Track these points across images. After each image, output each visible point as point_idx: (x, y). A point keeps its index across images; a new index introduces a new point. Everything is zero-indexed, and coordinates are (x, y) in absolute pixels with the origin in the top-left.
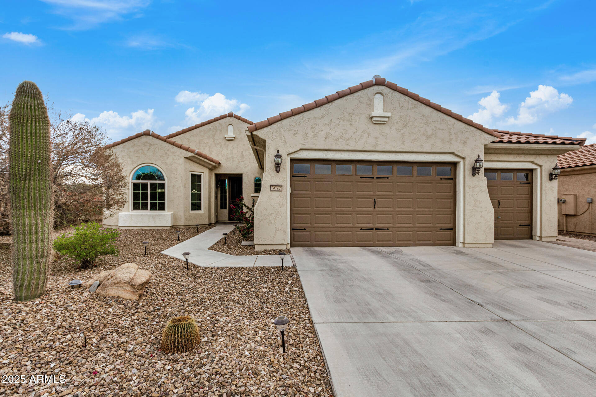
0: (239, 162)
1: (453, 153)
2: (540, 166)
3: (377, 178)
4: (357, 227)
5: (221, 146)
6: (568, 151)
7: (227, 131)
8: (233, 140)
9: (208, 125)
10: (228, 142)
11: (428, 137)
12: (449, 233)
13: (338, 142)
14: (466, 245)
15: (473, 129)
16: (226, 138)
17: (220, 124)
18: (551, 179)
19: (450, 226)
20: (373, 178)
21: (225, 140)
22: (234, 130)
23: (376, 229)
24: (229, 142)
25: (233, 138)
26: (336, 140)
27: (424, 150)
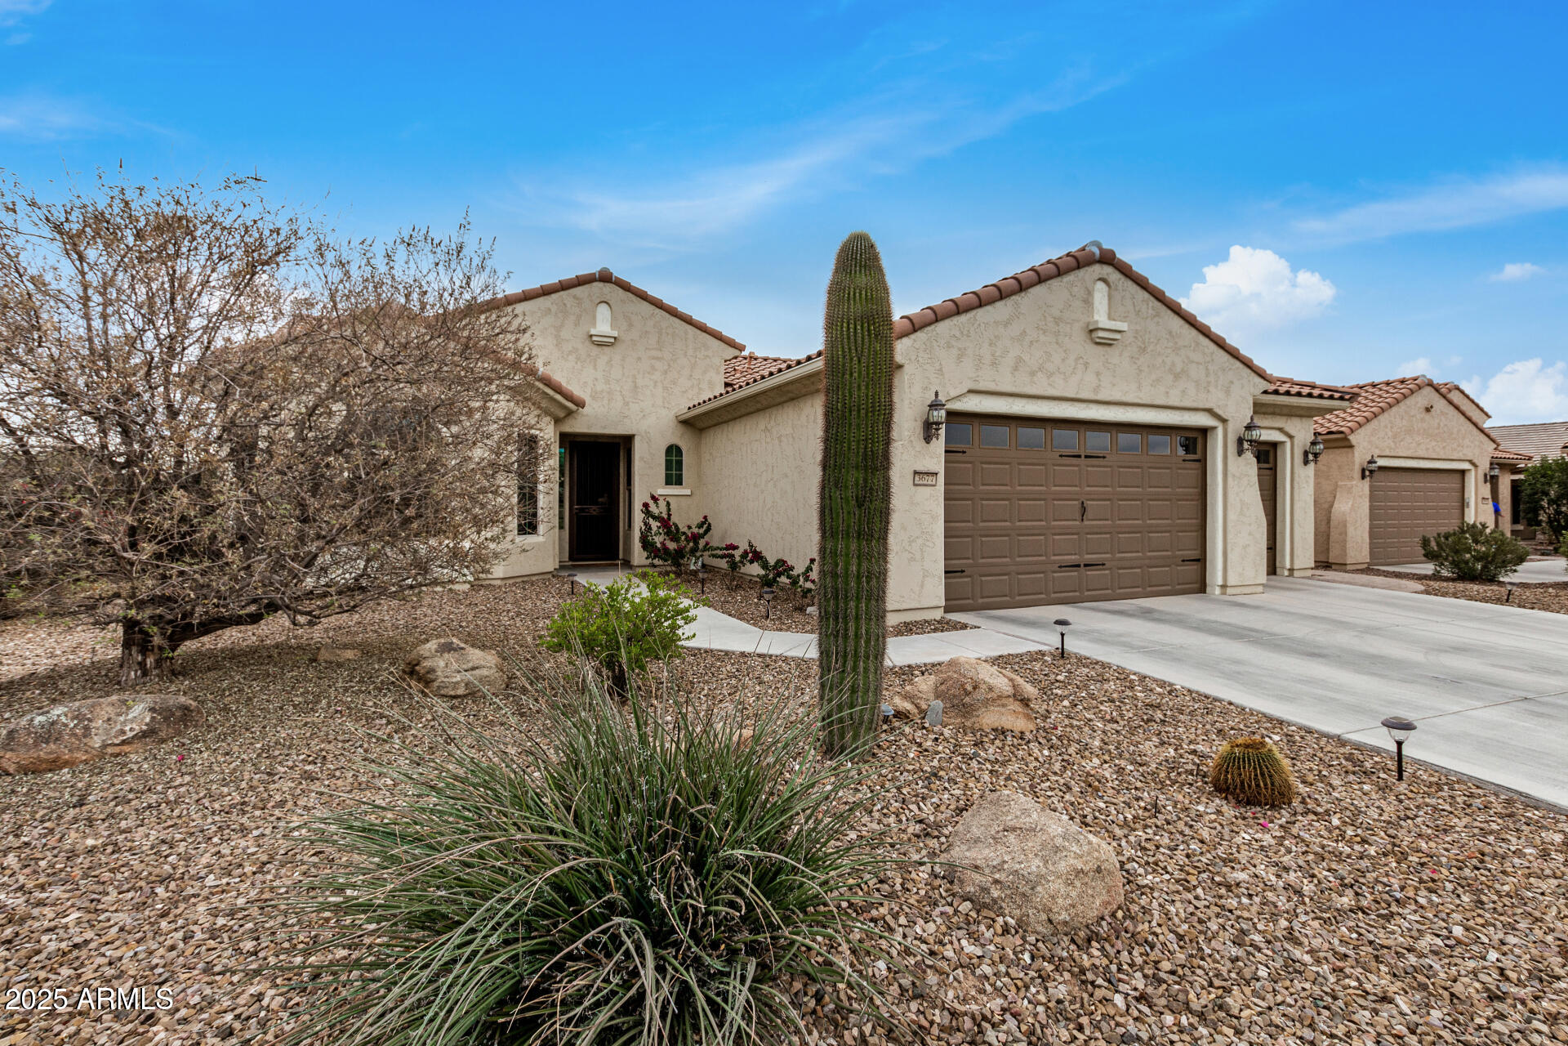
0: (627, 404)
1: (1210, 411)
2: (1291, 437)
3: (1086, 457)
4: (1054, 562)
5: (578, 359)
6: (1331, 411)
7: (594, 318)
8: (612, 344)
9: (541, 299)
10: (595, 350)
11: (1177, 377)
12: (1195, 567)
13: (1035, 378)
14: (1229, 591)
15: (1238, 364)
16: (594, 338)
17: (575, 297)
18: (1306, 462)
19: (1195, 554)
20: (1079, 456)
21: (588, 343)
22: (614, 319)
23: (1086, 565)
24: (600, 349)
25: (612, 340)
26: (1033, 374)
27: (1171, 403)
